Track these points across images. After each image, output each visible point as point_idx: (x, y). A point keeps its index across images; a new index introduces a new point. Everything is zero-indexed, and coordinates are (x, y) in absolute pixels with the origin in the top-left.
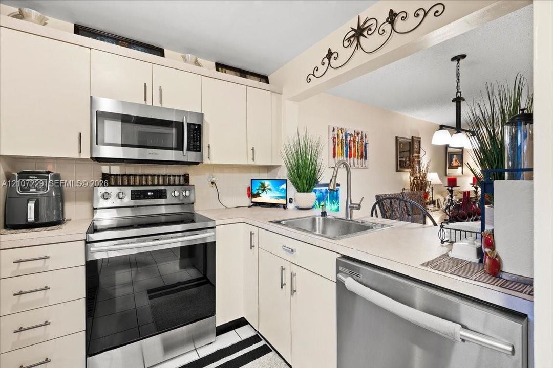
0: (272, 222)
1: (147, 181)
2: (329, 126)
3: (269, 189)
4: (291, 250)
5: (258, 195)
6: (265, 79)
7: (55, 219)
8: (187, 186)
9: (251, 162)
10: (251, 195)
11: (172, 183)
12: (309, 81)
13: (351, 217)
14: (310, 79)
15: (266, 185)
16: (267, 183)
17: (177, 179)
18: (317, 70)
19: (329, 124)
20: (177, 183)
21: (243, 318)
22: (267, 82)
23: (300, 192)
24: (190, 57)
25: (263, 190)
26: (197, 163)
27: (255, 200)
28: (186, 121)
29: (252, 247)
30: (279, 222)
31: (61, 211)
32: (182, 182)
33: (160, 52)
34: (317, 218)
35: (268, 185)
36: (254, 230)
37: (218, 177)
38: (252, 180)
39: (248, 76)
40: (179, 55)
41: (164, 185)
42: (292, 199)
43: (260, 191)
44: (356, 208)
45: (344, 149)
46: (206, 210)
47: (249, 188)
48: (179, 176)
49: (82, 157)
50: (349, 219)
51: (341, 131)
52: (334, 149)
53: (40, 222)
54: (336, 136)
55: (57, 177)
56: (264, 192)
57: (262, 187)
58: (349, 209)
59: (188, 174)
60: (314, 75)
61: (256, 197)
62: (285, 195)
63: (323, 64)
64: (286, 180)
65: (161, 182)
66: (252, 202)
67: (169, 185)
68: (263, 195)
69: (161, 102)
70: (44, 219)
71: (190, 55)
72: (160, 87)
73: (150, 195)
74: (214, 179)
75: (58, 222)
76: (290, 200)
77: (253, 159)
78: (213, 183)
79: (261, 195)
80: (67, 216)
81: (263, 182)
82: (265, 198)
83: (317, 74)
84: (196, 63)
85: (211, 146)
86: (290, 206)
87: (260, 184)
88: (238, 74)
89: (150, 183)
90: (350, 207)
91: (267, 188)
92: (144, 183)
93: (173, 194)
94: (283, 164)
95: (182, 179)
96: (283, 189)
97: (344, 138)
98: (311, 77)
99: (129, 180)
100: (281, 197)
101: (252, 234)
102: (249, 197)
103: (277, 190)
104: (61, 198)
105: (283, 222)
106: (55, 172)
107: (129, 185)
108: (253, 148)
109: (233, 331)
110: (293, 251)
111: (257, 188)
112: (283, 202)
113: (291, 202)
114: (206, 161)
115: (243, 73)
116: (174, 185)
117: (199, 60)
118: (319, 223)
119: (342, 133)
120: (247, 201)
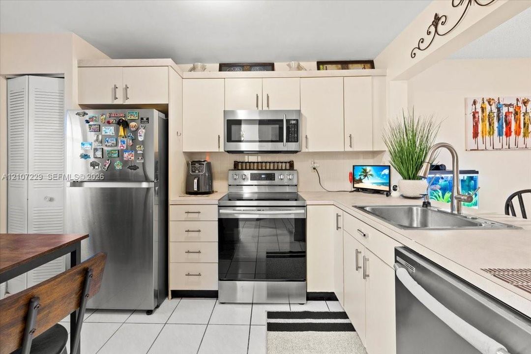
0: (355, 207)
1: (262, 167)
2: (466, 100)
3: (371, 175)
4: (363, 234)
5: (360, 181)
6: (371, 64)
7: (207, 191)
8: (292, 171)
9: (348, 149)
10: (353, 180)
11: (280, 168)
12: (413, 56)
13: (458, 210)
14: (415, 54)
15: (368, 171)
16: (368, 169)
17: (284, 165)
18: (422, 42)
19: (466, 97)
20: (284, 168)
21: (333, 293)
22: (373, 67)
23: (406, 179)
24: (294, 64)
25: (365, 176)
26: (296, 152)
27: (357, 185)
28: (286, 118)
29: (338, 228)
30: (362, 208)
31: (211, 186)
32: (288, 167)
33: (270, 67)
34: (415, 208)
35: (370, 171)
36: (340, 212)
37: (319, 163)
38: (354, 166)
39: (350, 66)
40: (285, 64)
41: (274, 170)
42: (396, 186)
43: (362, 177)
44: (464, 199)
45: (496, 125)
46: (305, 192)
47: (351, 173)
48: (286, 163)
49: (220, 151)
50: (456, 212)
51: (489, 102)
52: (476, 127)
53: (201, 191)
54: (479, 110)
55: (209, 164)
56: (366, 178)
57: (364, 173)
58: (455, 201)
59: (293, 161)
60: (419, 48)
61: (358, 183)
62: (388, 181)
63: (429, 33)
64: (390, 166)
65: (272, 168)
66: (354, 187)
67: (278, 169)
68: (365, 181)
69: (268, 106)
70: (202, 190)
71: (293, 62)
72: (268, 94)
73: (263, 178)
74: (315, 166)
75: (209, 192)
76: (393, 187)
77: (351, 146)
78: (314, 169)
79: (363, 181)
80: (215, 189)
81: (364, 167)
82: (367, 183)
83: (422, 46)
84: (299, 68)
85: (308, 137)
86: (393, 193)
87: (363, 170)
88: (340, 66)
89: (264, 168)
90: (456, 198)
91: (369, 173)
92: (260, 168)
93: (279, 177)
94: (387, 149)
95: (288, 165)
96: (385, 175)
97: (495, 110)
98: (417, 51)
99: (250, 166)
100: (383, 184)
101: (338, 216)
102: (351, 182)
103: (379, 176)
104: (211, 178)
105: (368, 209)
106: (209, 161)
107: (250, 169)
108: (351, 135)
109: (324, 302)
110: (364, 235)
111: (360, 174)
112: (387, 188)
113: (395, 190)
114: (304, 150)
115: (345, 64)
116: (282, 170)
117: (302, 64)
118: (417, 214)
119: (490, 105)
120: (349, 186)
